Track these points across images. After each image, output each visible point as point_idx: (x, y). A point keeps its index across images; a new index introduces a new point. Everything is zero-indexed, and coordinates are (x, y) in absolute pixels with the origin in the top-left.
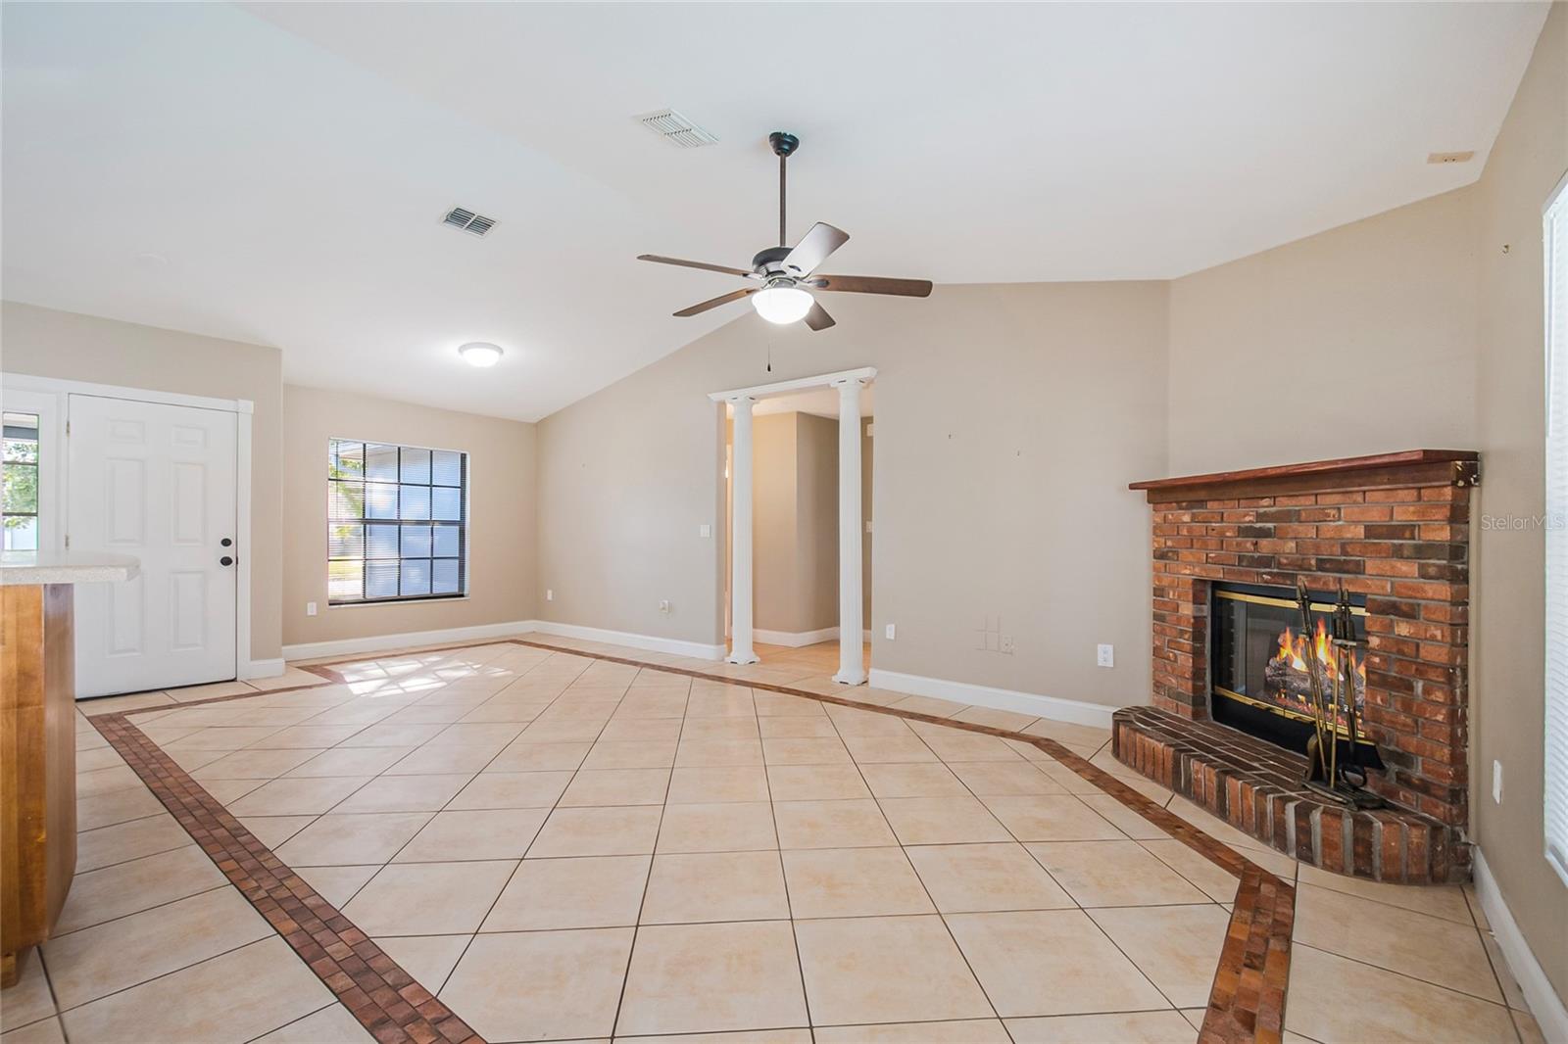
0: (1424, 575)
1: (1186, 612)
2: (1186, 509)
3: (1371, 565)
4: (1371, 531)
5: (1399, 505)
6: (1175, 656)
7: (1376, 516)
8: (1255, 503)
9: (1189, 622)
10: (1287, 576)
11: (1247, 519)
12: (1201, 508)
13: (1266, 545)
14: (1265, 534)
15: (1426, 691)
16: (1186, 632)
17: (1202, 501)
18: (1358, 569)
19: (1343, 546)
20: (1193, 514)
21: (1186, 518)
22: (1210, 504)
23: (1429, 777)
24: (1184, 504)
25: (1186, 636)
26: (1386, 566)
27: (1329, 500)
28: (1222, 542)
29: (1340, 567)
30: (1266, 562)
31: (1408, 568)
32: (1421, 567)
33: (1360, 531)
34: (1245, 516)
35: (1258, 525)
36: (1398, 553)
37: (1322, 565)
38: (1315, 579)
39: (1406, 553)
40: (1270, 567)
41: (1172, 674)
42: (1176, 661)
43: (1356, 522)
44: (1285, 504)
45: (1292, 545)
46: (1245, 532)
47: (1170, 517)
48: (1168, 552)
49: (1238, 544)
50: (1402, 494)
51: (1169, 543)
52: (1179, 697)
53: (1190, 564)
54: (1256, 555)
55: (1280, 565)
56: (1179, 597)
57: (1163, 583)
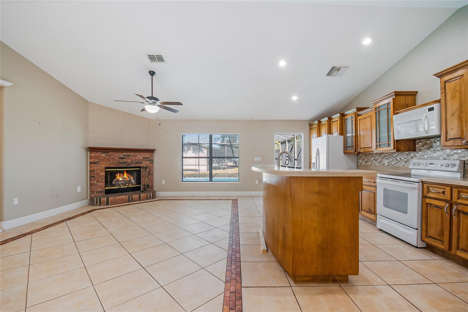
0: (150, 163)
1: (103, 174)
2: (103, 153)
3: (143, 162)
4: (143, 158)
5: (147, 155)
6: (99, 184)
7: (144, 156)
8: (122, 153)
9: (104, 176)
10: (129, 165)
11: (121, 156)
12: (108, 153)
13: (125, 160)
14: (125, 158)
15: (150, 176)
16: (103, 178)
17: (108, 152)
18: (142, 163)
19: (139, 160)
20: (106, 155)
21: (103, 155)
22: (110, 153)
23: (151, 186)
24: (102, 152)
25: (103, 179)
26: (145, 162)
27: (136, 154)
28: (114, 160)
29: (139, 163)
30: (125, 163)
31: (148, 162)
32: (150, 162)
33: (142, 158)
34: (120, 155)
35: (123, 157)
36: (147, 161)
37: (136, 163)
38: (135, 165)
39: (148, 160)
40: (126, 163)
41: (99, 188)
42: (99, 185)
43: (142, 157)
44: (128, 154)
45: (130, 160)
46: (120, 158)
47: (97, 155)
48: (96, 162)
49: (118, 160)
50: (147, 153)
51: (97, 160)
52: (100, 192)
53: (104, 164)
54: (123, 162)
55: (128, 163)
56: (100, 171)
57: (95, 169)
